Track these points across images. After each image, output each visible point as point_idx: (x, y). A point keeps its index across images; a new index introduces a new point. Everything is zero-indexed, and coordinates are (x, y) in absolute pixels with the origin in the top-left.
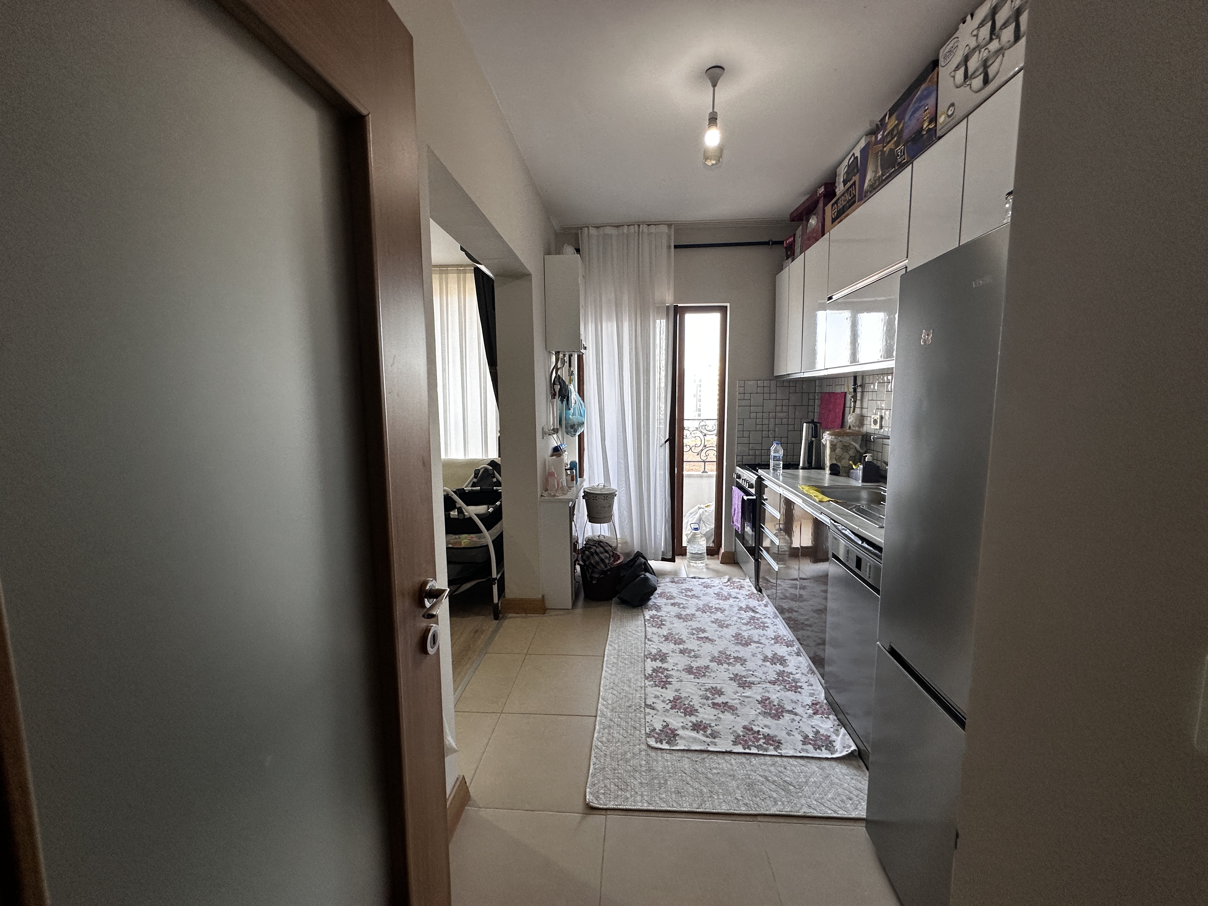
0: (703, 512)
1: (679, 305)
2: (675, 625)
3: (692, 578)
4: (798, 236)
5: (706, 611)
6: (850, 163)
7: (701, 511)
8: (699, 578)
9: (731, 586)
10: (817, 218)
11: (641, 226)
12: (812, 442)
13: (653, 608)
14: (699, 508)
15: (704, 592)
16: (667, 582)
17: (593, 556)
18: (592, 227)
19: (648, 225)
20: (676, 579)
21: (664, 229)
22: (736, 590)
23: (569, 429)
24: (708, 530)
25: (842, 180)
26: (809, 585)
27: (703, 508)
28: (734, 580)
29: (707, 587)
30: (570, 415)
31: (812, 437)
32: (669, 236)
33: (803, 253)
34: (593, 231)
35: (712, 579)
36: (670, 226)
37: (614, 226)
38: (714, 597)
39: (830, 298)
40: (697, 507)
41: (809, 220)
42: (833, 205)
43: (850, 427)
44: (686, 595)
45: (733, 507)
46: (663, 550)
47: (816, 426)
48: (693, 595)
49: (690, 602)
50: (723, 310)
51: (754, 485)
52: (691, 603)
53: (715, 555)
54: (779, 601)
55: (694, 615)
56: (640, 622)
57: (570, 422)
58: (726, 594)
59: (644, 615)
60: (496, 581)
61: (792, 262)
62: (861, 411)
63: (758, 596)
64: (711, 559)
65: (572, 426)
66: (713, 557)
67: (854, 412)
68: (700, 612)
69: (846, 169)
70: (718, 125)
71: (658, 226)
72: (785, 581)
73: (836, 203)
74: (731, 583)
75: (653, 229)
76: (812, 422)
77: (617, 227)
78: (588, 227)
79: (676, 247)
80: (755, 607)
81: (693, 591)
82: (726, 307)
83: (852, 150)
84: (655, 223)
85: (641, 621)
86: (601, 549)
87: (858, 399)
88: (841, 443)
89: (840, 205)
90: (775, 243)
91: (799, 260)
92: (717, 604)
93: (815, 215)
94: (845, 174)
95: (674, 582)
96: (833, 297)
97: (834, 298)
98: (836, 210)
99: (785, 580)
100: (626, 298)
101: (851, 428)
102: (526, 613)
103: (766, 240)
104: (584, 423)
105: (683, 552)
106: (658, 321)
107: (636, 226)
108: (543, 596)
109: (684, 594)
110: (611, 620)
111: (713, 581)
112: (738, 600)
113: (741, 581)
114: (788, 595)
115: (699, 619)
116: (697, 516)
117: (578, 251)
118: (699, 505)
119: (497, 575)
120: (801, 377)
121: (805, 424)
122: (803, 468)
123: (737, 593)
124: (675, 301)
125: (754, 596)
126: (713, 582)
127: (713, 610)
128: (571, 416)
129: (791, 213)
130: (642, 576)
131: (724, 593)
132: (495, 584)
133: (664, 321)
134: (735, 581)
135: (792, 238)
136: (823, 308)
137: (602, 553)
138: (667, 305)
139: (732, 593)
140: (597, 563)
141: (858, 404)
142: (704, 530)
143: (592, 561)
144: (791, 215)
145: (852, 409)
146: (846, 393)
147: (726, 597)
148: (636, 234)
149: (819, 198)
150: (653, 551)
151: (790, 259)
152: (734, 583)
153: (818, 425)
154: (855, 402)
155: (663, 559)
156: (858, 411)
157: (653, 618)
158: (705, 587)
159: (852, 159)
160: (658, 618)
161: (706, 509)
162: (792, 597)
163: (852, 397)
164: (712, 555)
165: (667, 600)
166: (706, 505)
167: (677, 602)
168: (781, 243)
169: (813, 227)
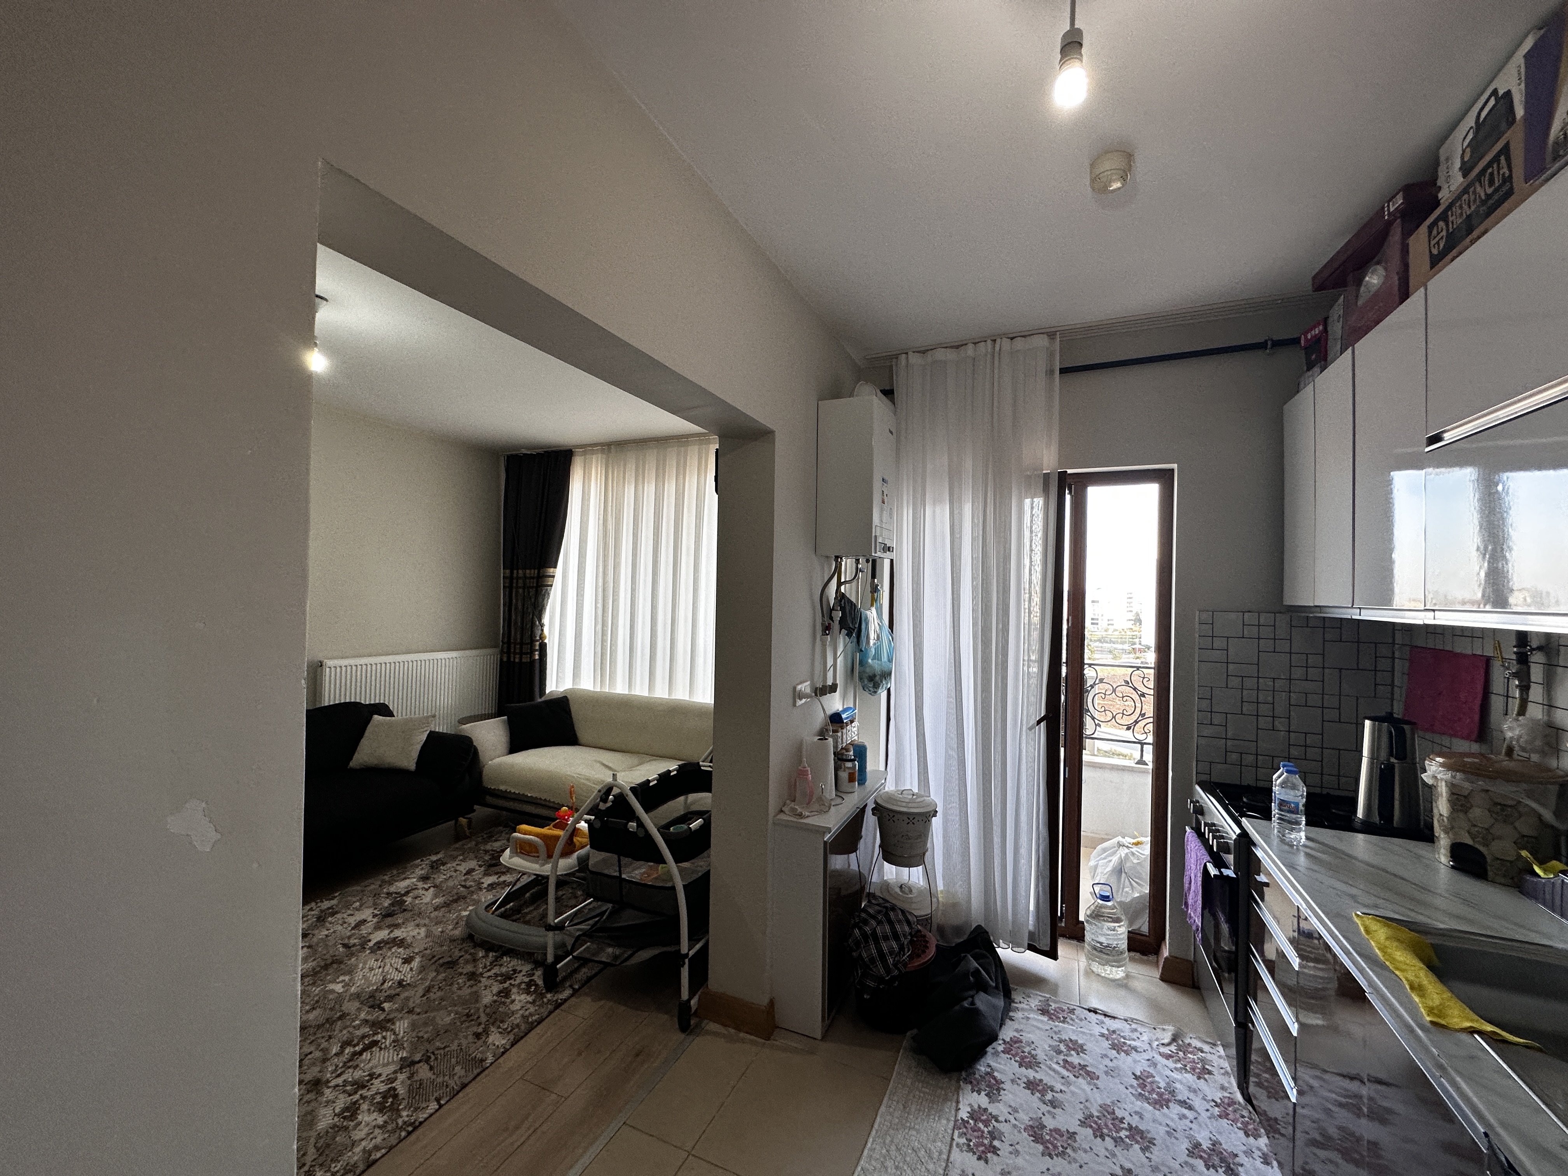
0: (1127, 854)
1: (1069, 471)
2: (1020, 1161)
3: (1090, 1011)
4: (1336, 317)
5: (1105, 1131)
6: (1481, 119)
7: (1123, 852)
8: (1106, 1015)
9: (1179, 1061)
10: (1386, 269)
11: (998, 341)
12: (1390, 768)
13: (983, 1086)
14: (1120, 845)
15: (1110, 1064)
16: (1031, 1010)
17: (867, 942)
18: (914, 352)
19: (1012, 339)
20: (1054, 1006)
21: (1042, 342)
22: (1189, 1076)
23: (866, 683)
24: (1137, 895)
25: (1458, 164)
26: (1399, 1108)
27: (1127, 847)
28: (1187, 1041)
29: (1117, 1047)
30: (868, 658)
31: (1391, 754)
32: (1051, 355)
33: (1350, 350)
34: (914, 359)
35: (1134, 1026)
36: (1051, 335)
37: (952, 347)
38: (1132, 1086)
39: (1437, 438)
40: (1115, 840)
41: (1364, 278)
42: (1430, 228)
43: (1510, 751)
44: (1065, 1061)
45: (1187, 873)
46: (1031, 928)
47: (1401, 733)
48: (1083, 1067)
49: (1072, 1088)
50: (1164, 477)
51: (1232, 847)
52: (1073, 1093)
53: (1151, 953)
54: (1307, 1150)
55: (1072, 1135)
56: (943, 1125)
57: (868, 670)
58: (1162, 1085)
59: (958, 1102)
60: (687, 961)
61: (1321, 373)
62: (1549, 714)
63: (1245, 1113)
64: (1141, 962)
65: (872, 678)
66: (1145, 958)
67: (1522, 711)
68: (1090, 1131)
69: (1470, 136)
70: (1085, 58)
71: (1028, 338)
72: (1327, 1077)
73: (1444, 217)
74: (1179, 1049)
75: (1019, 344)
76: (1388, 718)
77: (957, 347)
78: (907, 353)
79: (1063, 371)
80: (1236, 1155)
81: (1083, 1051)
82: (1173, 470)
83: (1491, 81)
84: (1023, 334)
85: (948, 1120)
86: (887, 928)
87: (1533, 679)
88: (1483, 795)
89: (1456, 220)
90: (1278, 344)
91: (1340, 366)
92: (1136, 1113)
93: (1378, 263)
94: (1468, 150)
95: (1048, 1012)
96: (1446, 436)
97: (1448, 437)
98: (1444, 233)
99: (1325, 1071)
100: (968, 464)
101: (1515, 756)
102: (738, 1029)
103: (1260, 339)
104: (890, 674)
105: (1077, 934)
106: (1028, 501)
107: (989, 342)
108: (772, 1003)
109: (1062, 1057)
110: (886, 1099)
111: (1136, 1030)
112: (1190, 1114)
113: (1206, 1048)
114: (1333, 1131)
115: (1081, 1156)
116: (1115, 859)
117: (888, 393)
118: (1120, 839)
119: (689, 950)
120: (1354, 617)
121: (1367, 723)
122: (1367, 828)
123: (1190, 1089)
124: (1060, 465)
125: (1235, 1111)
126: (1135, 1035)
127: (1123, 1134)
128: (870, 661)
129: (1314, 273)
130: (966, 1004)
131: (1157, 1079)
132: (683, 966)
133: (1039, 501)
134: (1189, 1044)
135: (1321, 327)
136: (1415, 463)
137: (886, 938)
138: (1044, 472)
139: (1178, 1085)
140: (872, 960)
141: (1536, 693)
142: (1127, 892)
143: (864, 955)
144: (1314, 278)
145: (1515, 705)
146: (1488, 661)
147: (1160, 1095)
148: (989, 356)
149: (1389, 223)
150: (1010, 927)
151: (1317, 369)
152: (1185, 1048)
153: (1407, 727)
154: (1525, 688)
155: (1032, 948)
156: (1535, 712)
157: (976, 1121)
158: (1114, 1047)
159: (1492, 102)
160: (986, 1123)
161: (1135, 849)
162: (1347, 1145)
163: (1516, 675)
164: (1144, 953)
165: (1020, 1066)
166: (1135, 841)
167: (1041, 1080)
168: (1295, 341)
169: (1374, 289)
